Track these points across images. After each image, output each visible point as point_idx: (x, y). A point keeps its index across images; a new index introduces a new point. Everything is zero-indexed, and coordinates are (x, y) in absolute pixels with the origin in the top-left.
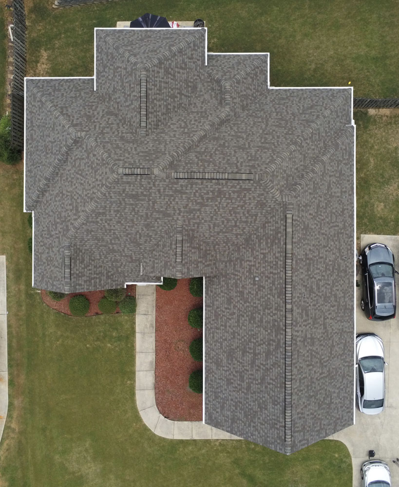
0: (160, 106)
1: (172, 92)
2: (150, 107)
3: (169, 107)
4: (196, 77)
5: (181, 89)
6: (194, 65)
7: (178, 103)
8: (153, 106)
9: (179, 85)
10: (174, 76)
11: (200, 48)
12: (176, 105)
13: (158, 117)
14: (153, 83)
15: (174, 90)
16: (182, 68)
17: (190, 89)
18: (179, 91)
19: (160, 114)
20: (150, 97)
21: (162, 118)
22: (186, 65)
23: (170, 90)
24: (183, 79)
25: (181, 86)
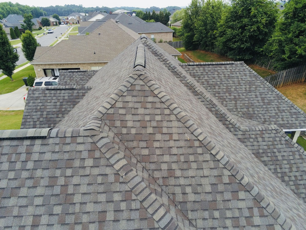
0: (214, 78)
1: (233, 90)
2: (209, 69)
3: (217, 87)
4: (262, 117)
5: (241, 100)
6: (274, 114)
7: (225, 97)
8: (212, 71)
9: (244, 97)
10: (250, 91)
11: (297, 122)
12: (221, 95)
13: (202, 76)
14: (233, 70)
15: (235, 92)
16: (263, 99)
17: (245, 110)
18: (237, 97)
19: (206, 78)
20: (219, 68)
21: (204, 81)
22: (269, 104)
23: (234, 87)
24: (253, 102)
25: (243, 100)
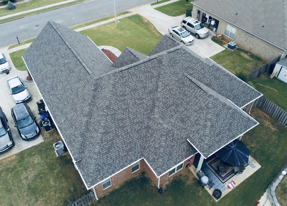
0: (190, 92)
1: (190, 104)
2: (193, 86)
3: (185, 97)
4: (186, 126)
6: (193, 130)
7: (183, 104)
8: (192, 88)
9: (191, 111)
10: (196, 112)
11: (198, 143)
12: (183, 102)
13: (186, 87)
14: (202, 95)
15: (190, 106)
16: (197, 120)
17: (184, 117)
18: (188, 109)
19: (186, 89)
20: (197, 89)
21: (184, 89)
22: (197, 124)
23: (192, 103)
24: (191, 117)
25: (189, 112)
